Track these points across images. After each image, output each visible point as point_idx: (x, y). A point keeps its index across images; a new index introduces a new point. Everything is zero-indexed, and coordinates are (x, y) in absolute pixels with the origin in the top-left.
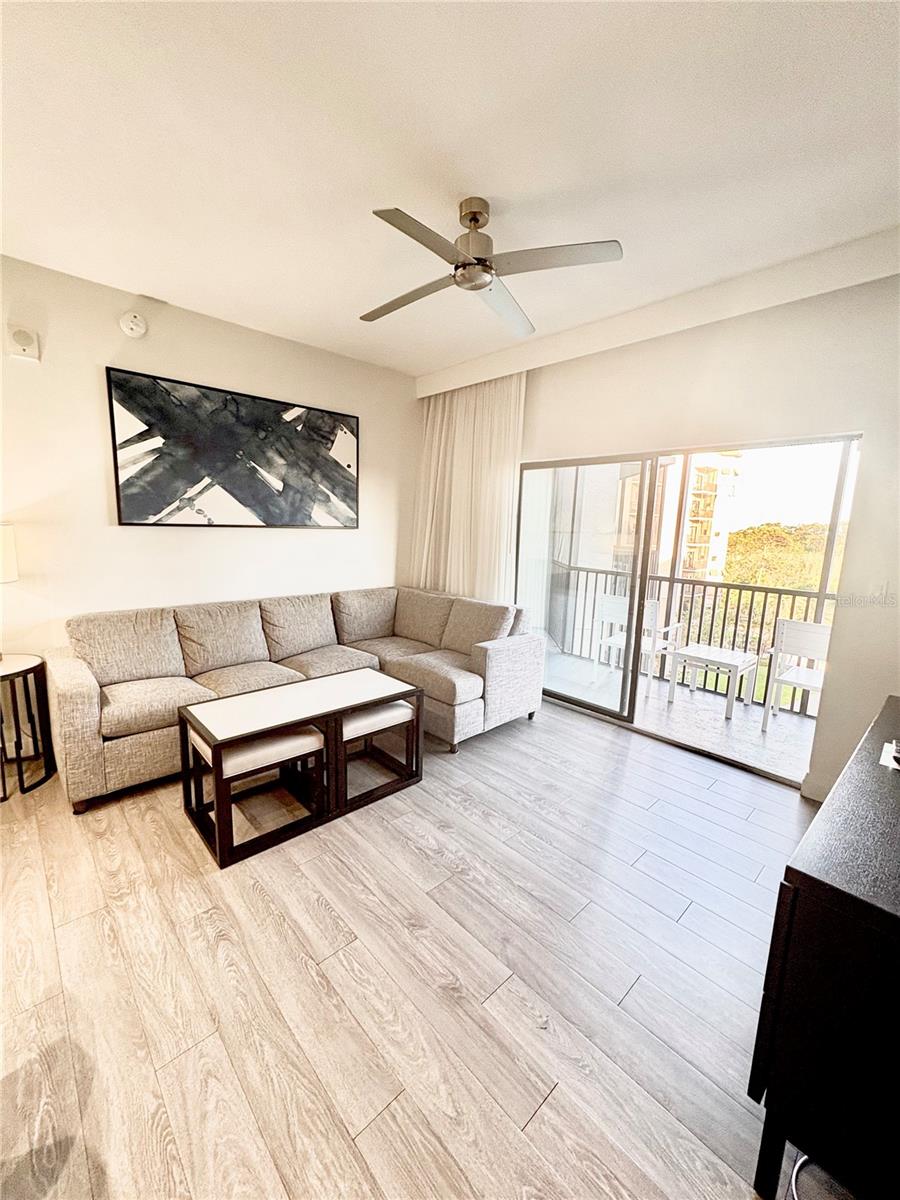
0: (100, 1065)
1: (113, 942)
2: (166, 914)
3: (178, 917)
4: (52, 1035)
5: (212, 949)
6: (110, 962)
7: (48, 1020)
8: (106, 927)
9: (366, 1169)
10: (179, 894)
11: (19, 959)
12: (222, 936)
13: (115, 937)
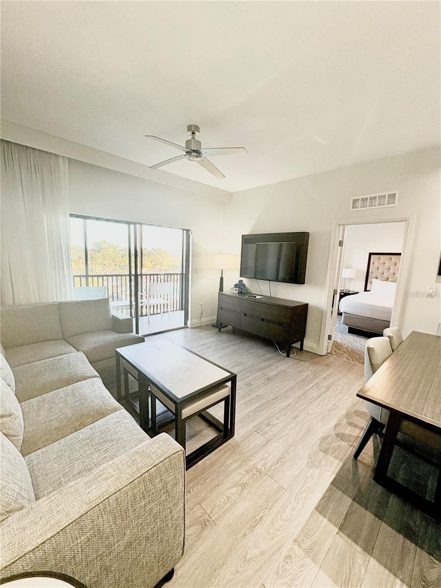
0: (320, 437)
1: (283, 458)
2: (264, 446)
3: (264, 441)
4: (321, 455)
5: (274, 425)
6: (292, 454)
7: (319, 459)
8: (277, 466)
9: (309, 389)
10: (252, 446)
11: (306, 493)
12: (268, 425)
13: (281, 459)
